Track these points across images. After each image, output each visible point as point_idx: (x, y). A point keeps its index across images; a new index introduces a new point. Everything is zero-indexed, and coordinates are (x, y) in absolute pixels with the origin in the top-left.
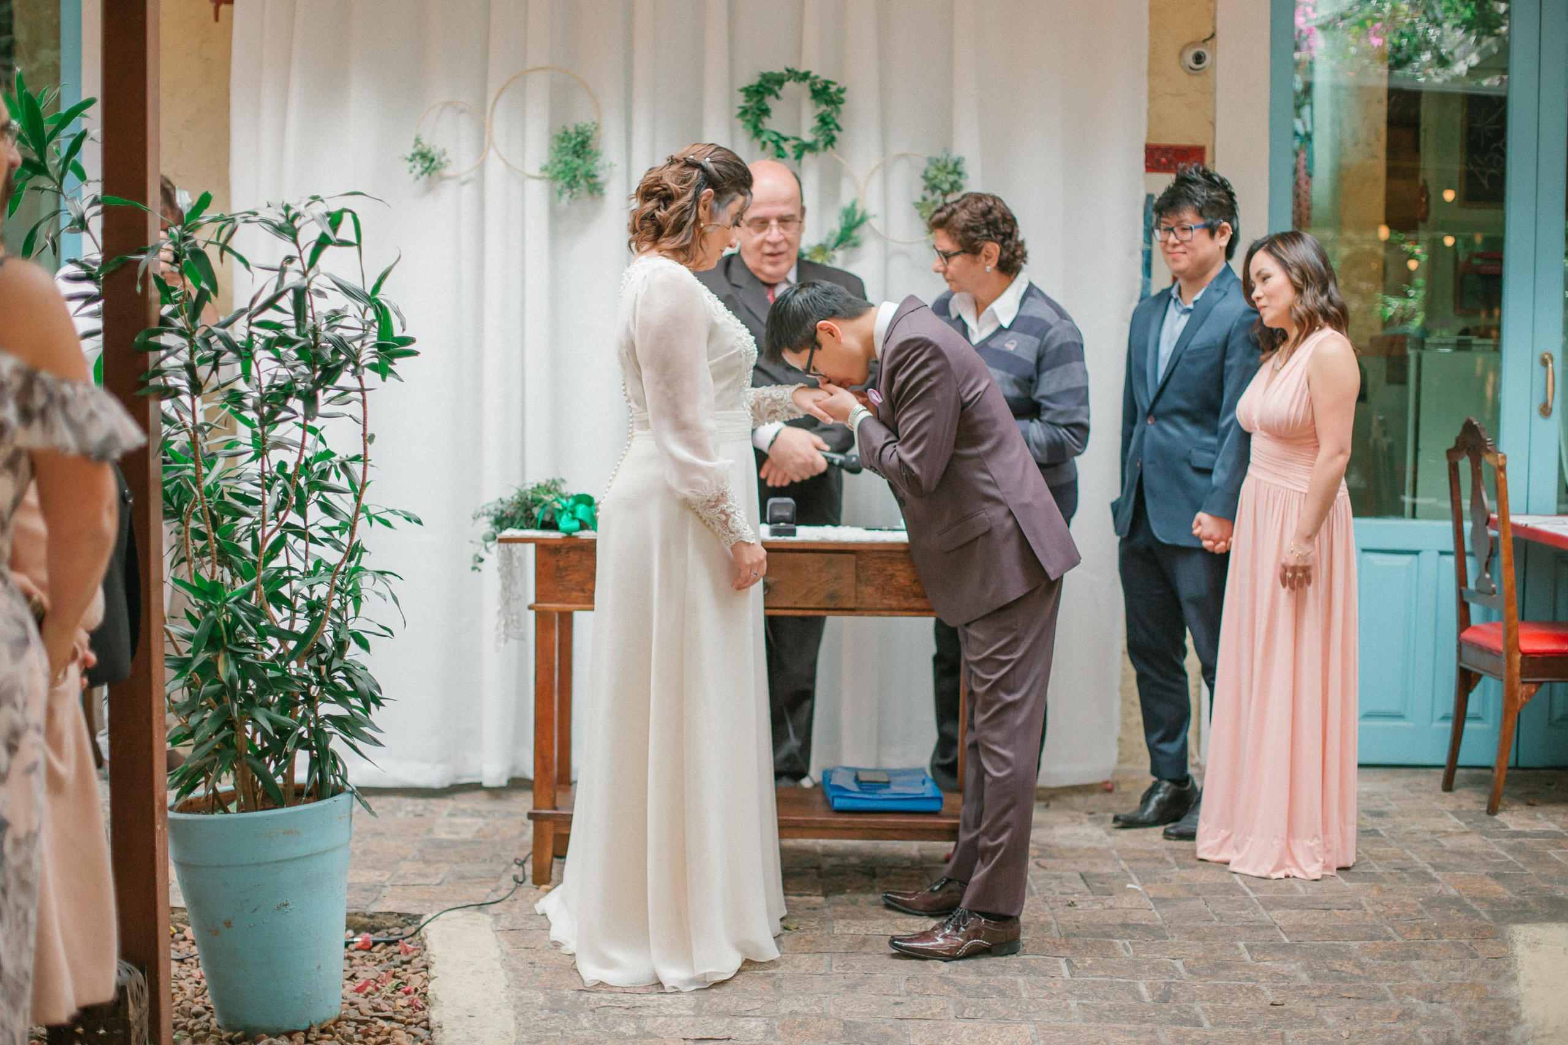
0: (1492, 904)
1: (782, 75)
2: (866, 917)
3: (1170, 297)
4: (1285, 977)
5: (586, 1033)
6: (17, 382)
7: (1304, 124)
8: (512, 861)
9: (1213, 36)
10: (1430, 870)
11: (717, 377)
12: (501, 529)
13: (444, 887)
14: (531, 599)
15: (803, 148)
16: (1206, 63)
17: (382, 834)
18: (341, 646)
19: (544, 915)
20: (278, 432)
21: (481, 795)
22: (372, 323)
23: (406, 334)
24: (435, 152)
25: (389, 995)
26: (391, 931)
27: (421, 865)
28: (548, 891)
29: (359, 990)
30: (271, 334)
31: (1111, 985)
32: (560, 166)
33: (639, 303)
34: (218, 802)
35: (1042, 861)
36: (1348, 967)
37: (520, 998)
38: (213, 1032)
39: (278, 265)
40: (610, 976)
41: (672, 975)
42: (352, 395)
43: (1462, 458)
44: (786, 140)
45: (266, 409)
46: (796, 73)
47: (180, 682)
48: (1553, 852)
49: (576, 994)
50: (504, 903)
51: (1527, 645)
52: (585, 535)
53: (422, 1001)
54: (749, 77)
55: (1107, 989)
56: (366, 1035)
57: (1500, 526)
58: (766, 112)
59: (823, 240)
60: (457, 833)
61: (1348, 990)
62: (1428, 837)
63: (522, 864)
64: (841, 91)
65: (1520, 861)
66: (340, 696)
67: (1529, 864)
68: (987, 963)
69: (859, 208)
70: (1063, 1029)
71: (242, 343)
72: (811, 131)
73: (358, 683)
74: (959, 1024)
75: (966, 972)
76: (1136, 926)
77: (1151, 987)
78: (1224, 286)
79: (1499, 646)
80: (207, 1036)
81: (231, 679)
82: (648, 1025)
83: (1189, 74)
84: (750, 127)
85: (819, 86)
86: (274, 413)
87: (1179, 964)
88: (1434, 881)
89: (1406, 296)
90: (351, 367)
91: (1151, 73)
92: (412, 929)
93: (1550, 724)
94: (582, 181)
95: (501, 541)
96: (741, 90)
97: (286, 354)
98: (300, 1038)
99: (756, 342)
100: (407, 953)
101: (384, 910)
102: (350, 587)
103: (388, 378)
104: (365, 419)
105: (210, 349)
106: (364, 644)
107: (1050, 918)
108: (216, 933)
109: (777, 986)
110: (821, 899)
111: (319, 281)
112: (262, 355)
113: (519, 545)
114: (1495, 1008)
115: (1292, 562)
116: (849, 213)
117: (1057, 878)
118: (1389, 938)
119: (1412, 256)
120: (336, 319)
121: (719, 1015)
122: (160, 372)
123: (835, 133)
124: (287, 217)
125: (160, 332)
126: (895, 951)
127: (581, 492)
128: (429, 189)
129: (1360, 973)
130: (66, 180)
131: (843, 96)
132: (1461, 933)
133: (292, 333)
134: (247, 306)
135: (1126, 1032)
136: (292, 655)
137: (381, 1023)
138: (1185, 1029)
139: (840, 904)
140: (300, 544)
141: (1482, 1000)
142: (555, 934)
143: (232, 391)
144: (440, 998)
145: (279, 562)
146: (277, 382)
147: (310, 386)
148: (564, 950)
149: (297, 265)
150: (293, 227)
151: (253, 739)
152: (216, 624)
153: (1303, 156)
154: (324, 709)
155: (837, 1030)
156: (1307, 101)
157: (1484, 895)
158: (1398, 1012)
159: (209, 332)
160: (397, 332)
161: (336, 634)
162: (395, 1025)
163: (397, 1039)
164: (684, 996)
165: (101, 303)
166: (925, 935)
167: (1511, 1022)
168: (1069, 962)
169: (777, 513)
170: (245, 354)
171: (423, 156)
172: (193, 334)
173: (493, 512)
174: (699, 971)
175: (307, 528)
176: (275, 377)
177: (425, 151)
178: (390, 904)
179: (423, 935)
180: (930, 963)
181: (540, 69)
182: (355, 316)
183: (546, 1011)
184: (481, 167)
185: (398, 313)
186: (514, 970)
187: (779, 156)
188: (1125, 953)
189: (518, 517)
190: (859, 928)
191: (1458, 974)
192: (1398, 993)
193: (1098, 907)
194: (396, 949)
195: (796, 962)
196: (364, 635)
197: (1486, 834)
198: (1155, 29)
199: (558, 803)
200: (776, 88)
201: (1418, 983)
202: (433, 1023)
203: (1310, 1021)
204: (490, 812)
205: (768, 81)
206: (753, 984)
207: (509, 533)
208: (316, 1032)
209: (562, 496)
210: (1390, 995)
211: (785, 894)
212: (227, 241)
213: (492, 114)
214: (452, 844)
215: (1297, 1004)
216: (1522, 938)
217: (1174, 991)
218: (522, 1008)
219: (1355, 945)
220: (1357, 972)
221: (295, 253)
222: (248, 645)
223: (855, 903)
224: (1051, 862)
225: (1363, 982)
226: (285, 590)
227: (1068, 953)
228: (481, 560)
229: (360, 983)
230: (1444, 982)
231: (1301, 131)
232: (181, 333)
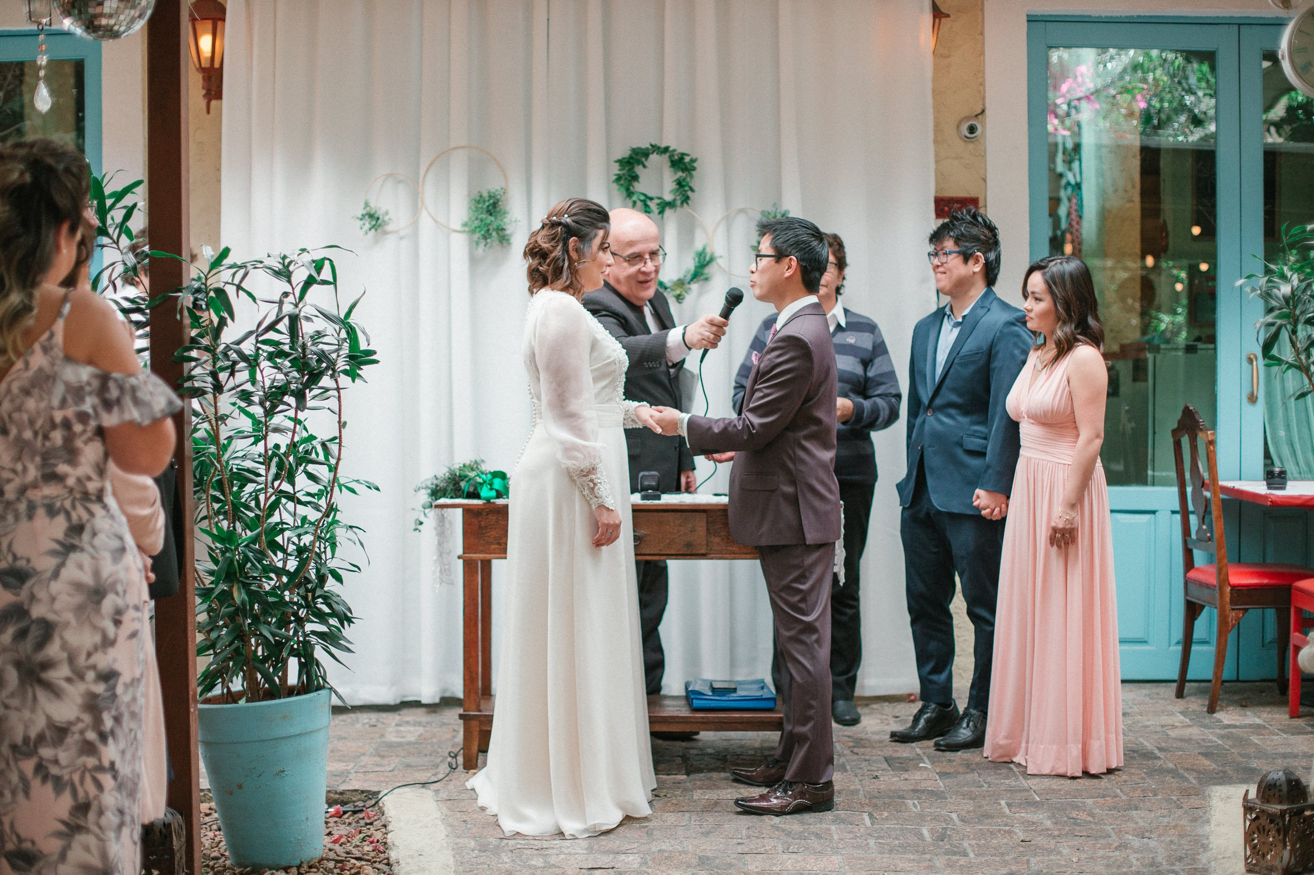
0: (1199, 772)
1: (647, 149)
2: (718, 788)
3: (945, 314)
4: (1034, 823)
5: (506, 866)
6: (96, 383)
7: (1074, 176)
8: (446, 754)
9: (983, 111)
10: (1156, 751)
11: (596, 380)
12: (436, 499)
13: (396, 772)
14: (460, 551)
15: (664, 206)
16: (979, 132)
17: (345, 738)
18: (322, 579)
19: (473, 790)
20: (277, 420)
21: (420, 711)
22: (345, 340)
23: (370, 348)
24: (380, 213)
25: (358, 843)
26: (356, 804)
27: (377, 759)
28: (475, 774)
29: (335, 842)
30: (271, 349)
31: (902, 830)
32: (477, 223)
33: (538, 324)
34: (231, 697)
35: (856, 750)
36: (1083, 816)
37: (457, 844)
38: (229, 868)
39: (277, 299)
40: (524, 828)
41: (571, 826)
42: (330, 393)
43: (1183, 436)
44: (651, 199)
45: (268, 404)
46: (659, 148)
47: (205, 606)
48: (1255, 739)
49: (498, 841)
50: (444, 782)
51: (1235, 580)
52: (500, 502)
53: (382, 847)
54: (623, 152)
55: (898, 832)
56: (343, 869)
57: (1211, 487)
58: (635, 178)
59: (681, 276)
60: (403, 737)
61: (1080, 831)
62: (1159, 729)
63: (455, 756)
64: (693, 161)
65: (1227, 744)
66: (322, 617)
67: (1234, 746)
68: (808, 817)
69: (708, 251)
70: (863, 859)
71: (251, 356)
72: (671, 192)
73: (335, 606)
74: (785, 856)
75: (792, 823)
76: (923, 791)
77: (932, 831)
78: (987, 304)
79: (1213, 581)
80: (224, 871)
81: (243, 602)
82: (553, 860)
83: (965, 142)
84: (623, 190)
85: (676, 157)
86: (274, 406)
87: (954, 816)
88: (1159, 758)
89: (1174, 313)
90: (330, 372)
91: (936, 142)
92: (373, 802)
93: (1263, 646)
94: (494, 234)
95: (437, 506)
96: (616, 162)
97: (282, 364)
98: (294, 871)
99: (627, 353)
100: (369, 818)
101: (351, 788)
102: (328, 536)
103: (356, 380)
104: (340, 410)
105: (229, 360)
106: (339, 578)
107: (859, 787)
108: (231, 793)
109: (649, 834)
110: (684, 777)
111: (307, 310)
112: (265, 364)
113: (450, 510)
114: (1190, 841)
115: (1060, 526)
116: (701, 254)
117: (866, 760)
118: (1116, 796)
119: (1177, 280)
120: (319, 338)
121: (608, 852)
122: (191, 378)
123: (690, 193)
124: (284, 264)
125: (191, 349)
126: (739, 810)
127: (497, 469)
128: (376, 241)
129: (1091, 819)
130: (121, 240)
131: (695, 165)
132: (1172, 792)
133: (286, 348)
134: (255, 328)
135: (909, 860)
136: (286, 587)
137: (353, 861)
138: (955, 858)
139: (700, 780)
140: (290, 505)
141: (1181, 836)
142: (481, 802)
143: (243, 391)
144: (397, 844)
145: (275, 519)
146: (275, 384)
147: (300, 386)
148: (488, 812)
149: (291, 298)
150: (289, 271)
151: (256, 651)
152: (232, 561)
153: (1074, 201)
154: (309, 627)
155: (694, 861)
156: (1077, 157)
157: (1195, 767)
158: (1116, 844)
159: (228, 347)
160: (363, 346)
161: (318, 570)
162: (364, 863)
163: (366, 872)
164: (580, 841)
165: (148, 329)
166: (763, 798)
167: (1201, 850)
168: (871, 815)
169: (646, 483)
170: (252, 363)
171: (371, 216)
172: (215, 349)
173: (430, 486)
174: (590, 823)
175: (295, 493)
176: (274, 380)
177: (372, 212)
178: (356, 784)
179: (381, 804)
180: (765, 817)
181: (462, 147)
182: (332, 334)
183: (476, 852)
184: (415, 223)
185: (364, 332)
186: (451, 826)
187: (646, 212)
188: (914, 809)
189: (449, 489)
190: (712, 795)
191: (1166, 820)
192: (1119, 832)
193: (896, 779)
194: (361, 815)
195: (664, 818)
196: (339, 571)
197: (1206, 727)
198: (938, 108)
199: (482, 708)
200: (643, 159)
201: (1134, 826)
202: (392, 860)
203: (1050, 852)
204: (428, 723)
205: (637, 154)
206: (631, 833)
207: (442, 501)
208: (305, 867)
209: (482, 473)
210: (1113, 834)
211: (656, 774)
212: (241, 282)
213: (423, 183)
214: (400, 745)
215: (1040, 841)
216: (1218, 794)
217: (948, 833)
218: (458, 851)
219: (1090, 801)
220: (1089, 819)
221: (289, 289)
222: (255, 578)
223: (710, 779)
224: (862, 750)
225: (1093, 826)
226: (279, 539)
227: (870, 809)
228: (421, 523)
229: (336, 837)
230: (1154, 825)
231: (1073, 181)
232: (207, 349)
